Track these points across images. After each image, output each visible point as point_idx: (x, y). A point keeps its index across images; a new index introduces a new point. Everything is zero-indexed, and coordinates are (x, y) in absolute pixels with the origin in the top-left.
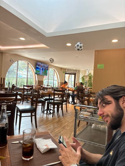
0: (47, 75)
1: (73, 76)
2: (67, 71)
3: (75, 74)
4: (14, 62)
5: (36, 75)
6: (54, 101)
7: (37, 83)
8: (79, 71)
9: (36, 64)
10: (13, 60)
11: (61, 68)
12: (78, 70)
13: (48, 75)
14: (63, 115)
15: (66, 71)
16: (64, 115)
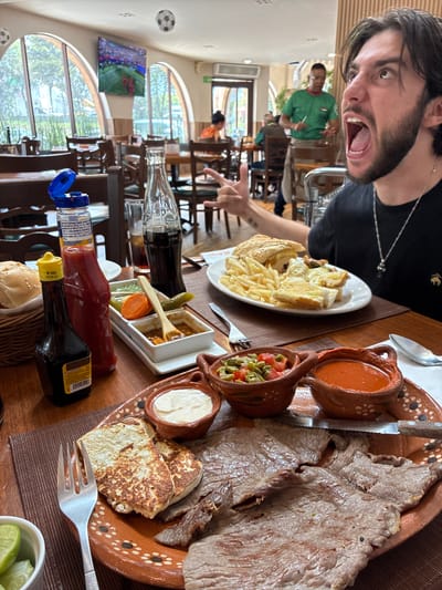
0: (143, 95)
1: (244, 92)
2: (217, 73)
3: (250, 86)
4: (11, 39)
5: (102, 94)
6: (194, 188)
7: (111, 129)
8: (265, 69)
9: (98, 48)
10: (7, 33)
11: (196, 62)
12: (262, 68)
13: (146, 93)
14: (229, 236)
15: (213, 72)
16: (232, 235)
